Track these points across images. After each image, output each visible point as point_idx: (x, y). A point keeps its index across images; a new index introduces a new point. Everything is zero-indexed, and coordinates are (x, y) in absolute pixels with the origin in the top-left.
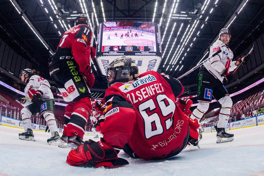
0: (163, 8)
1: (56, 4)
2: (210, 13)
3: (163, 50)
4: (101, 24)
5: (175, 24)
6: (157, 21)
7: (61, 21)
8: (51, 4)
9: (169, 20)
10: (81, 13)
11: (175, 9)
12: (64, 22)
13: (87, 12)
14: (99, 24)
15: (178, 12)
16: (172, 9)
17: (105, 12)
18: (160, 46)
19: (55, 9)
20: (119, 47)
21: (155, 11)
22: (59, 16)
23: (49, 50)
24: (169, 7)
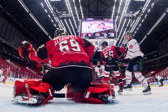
0: (118, 10)
1: (52, 7)
2: (148, 12)
3: (118, 36)
4: (81, 20)
5: (126, 19)
6: (114, 18)
7: (56, 17)
8: (49, 7)
9: (122, 17)
10: (68, 13)
11: (126, 11)
12: (57, 19)
13: (72, 12)
14: (80, 20)
15: (128, 12)
16: (124, 11)
17: (83, 12)
18: (116, 34)
19: (52, 10)
20: (91, 34)
21: (113, 12)
22: (54, 14)
23: (48, 36)
24: (122, 9)
